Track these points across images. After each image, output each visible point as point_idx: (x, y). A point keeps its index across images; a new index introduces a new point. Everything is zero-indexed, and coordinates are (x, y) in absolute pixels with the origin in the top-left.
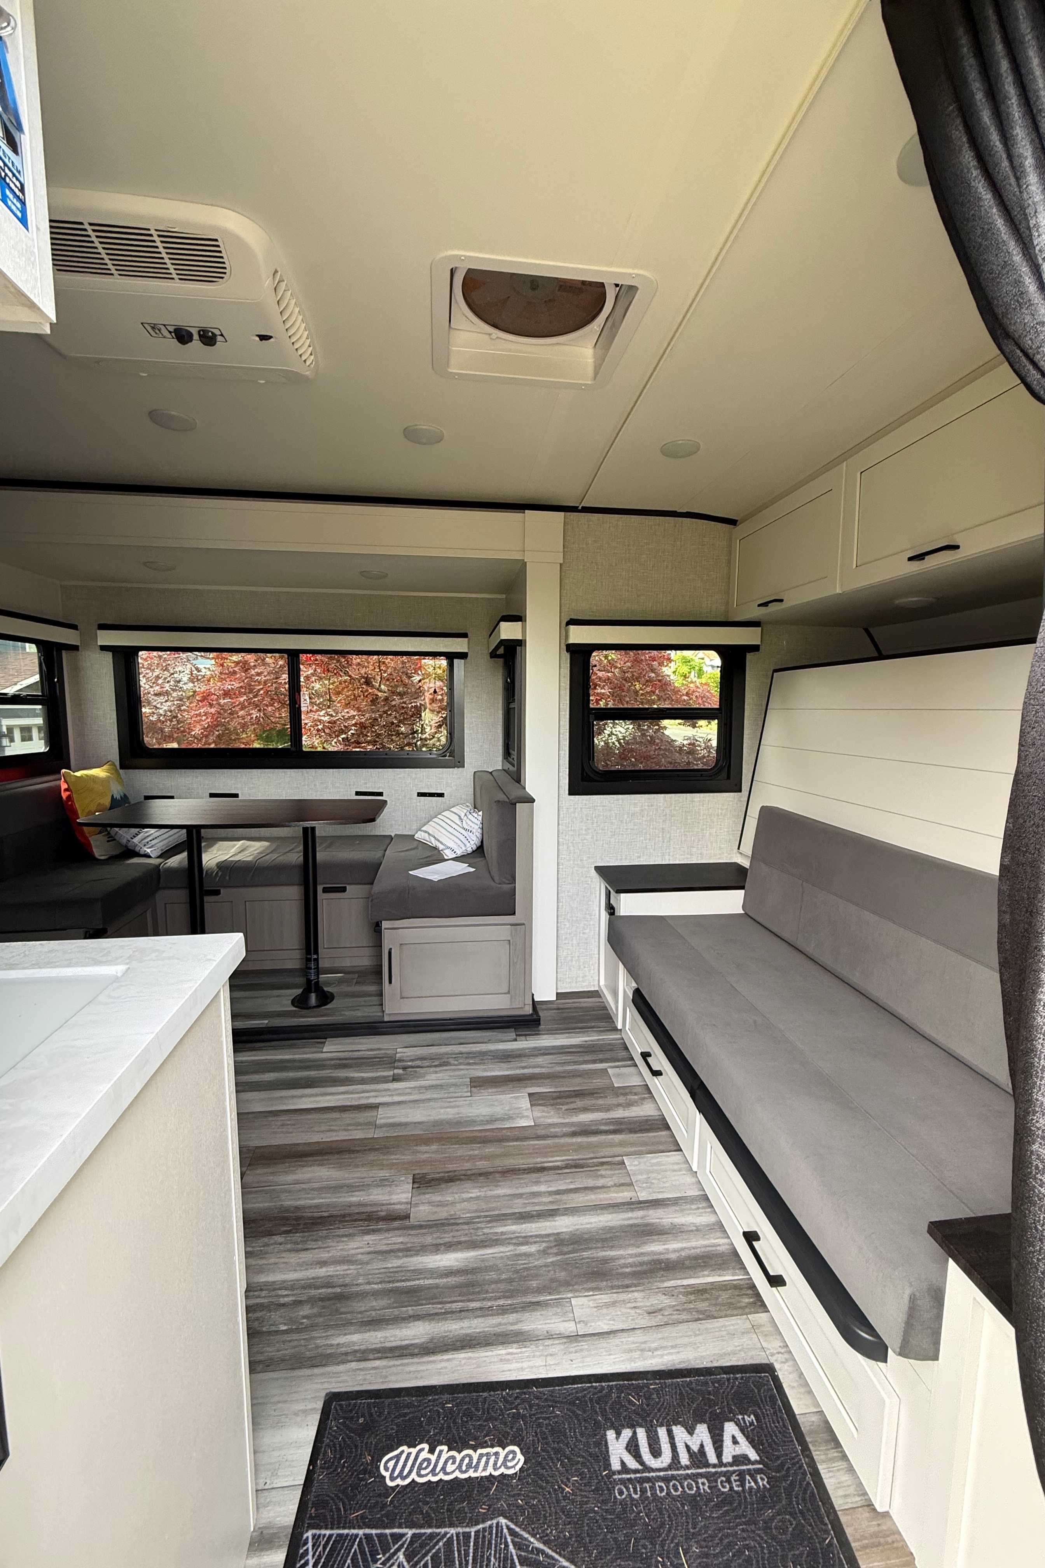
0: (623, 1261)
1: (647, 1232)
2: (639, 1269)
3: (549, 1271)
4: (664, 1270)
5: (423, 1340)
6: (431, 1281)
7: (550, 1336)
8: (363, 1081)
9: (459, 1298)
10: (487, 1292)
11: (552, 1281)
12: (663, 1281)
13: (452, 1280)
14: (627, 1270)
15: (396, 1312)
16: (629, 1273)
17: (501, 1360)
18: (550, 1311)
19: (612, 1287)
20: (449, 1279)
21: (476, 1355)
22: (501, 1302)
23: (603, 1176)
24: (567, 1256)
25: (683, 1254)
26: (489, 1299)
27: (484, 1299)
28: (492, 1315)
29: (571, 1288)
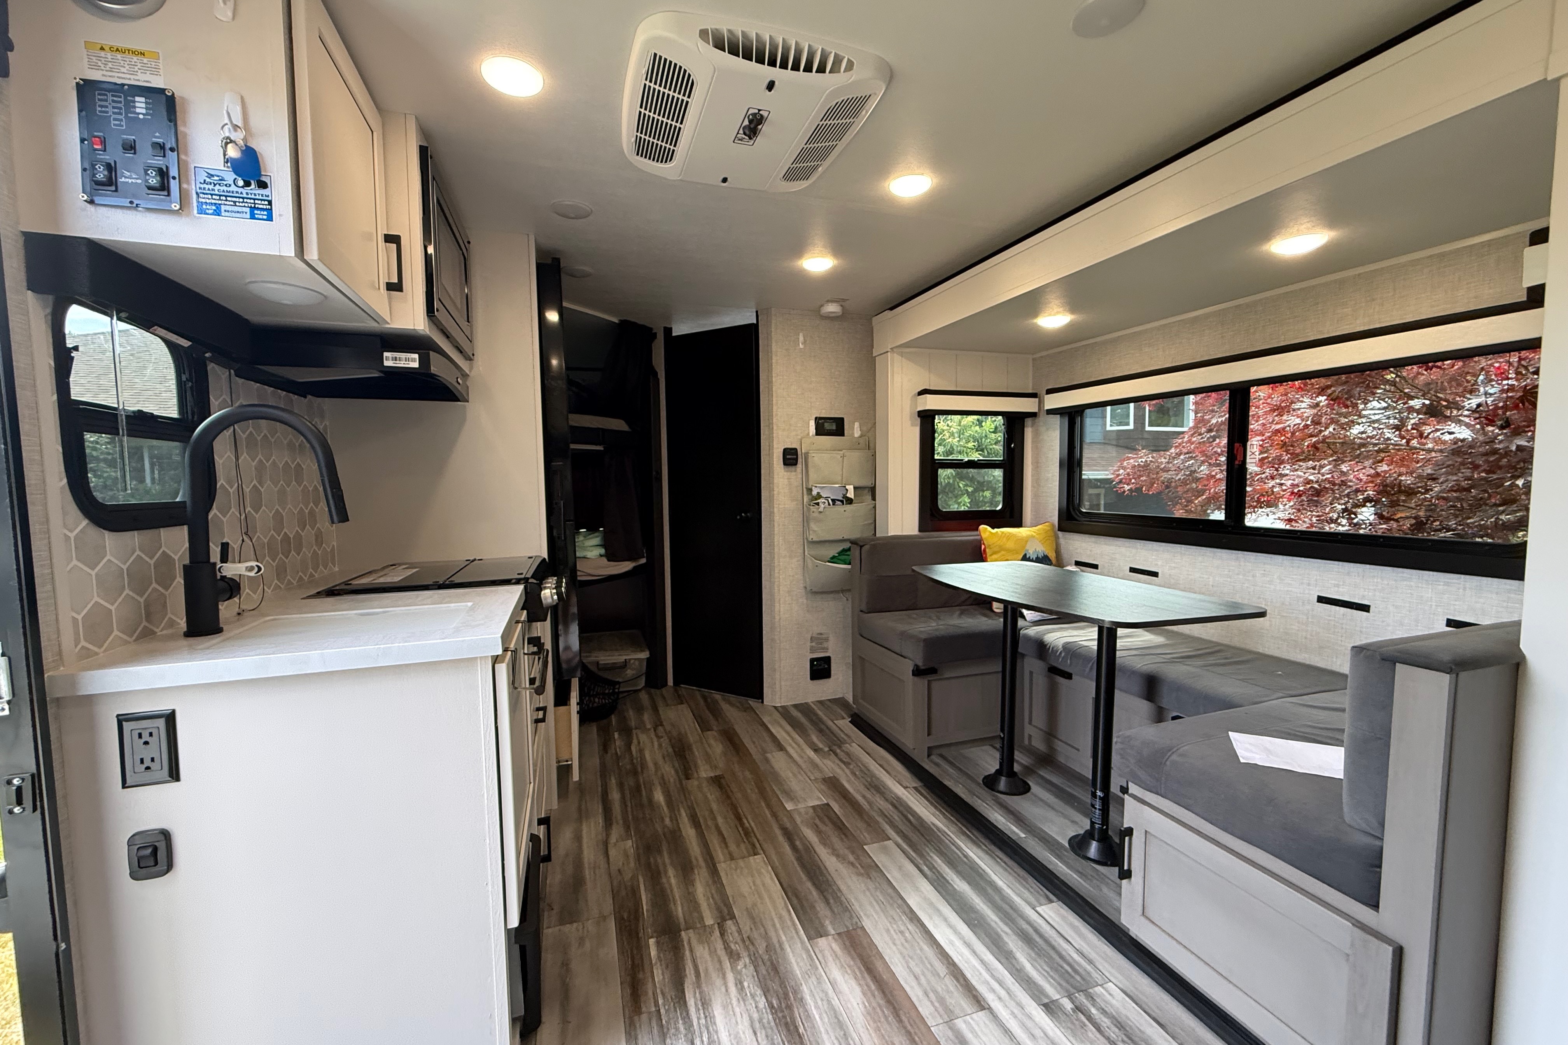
8: (1018, 973)
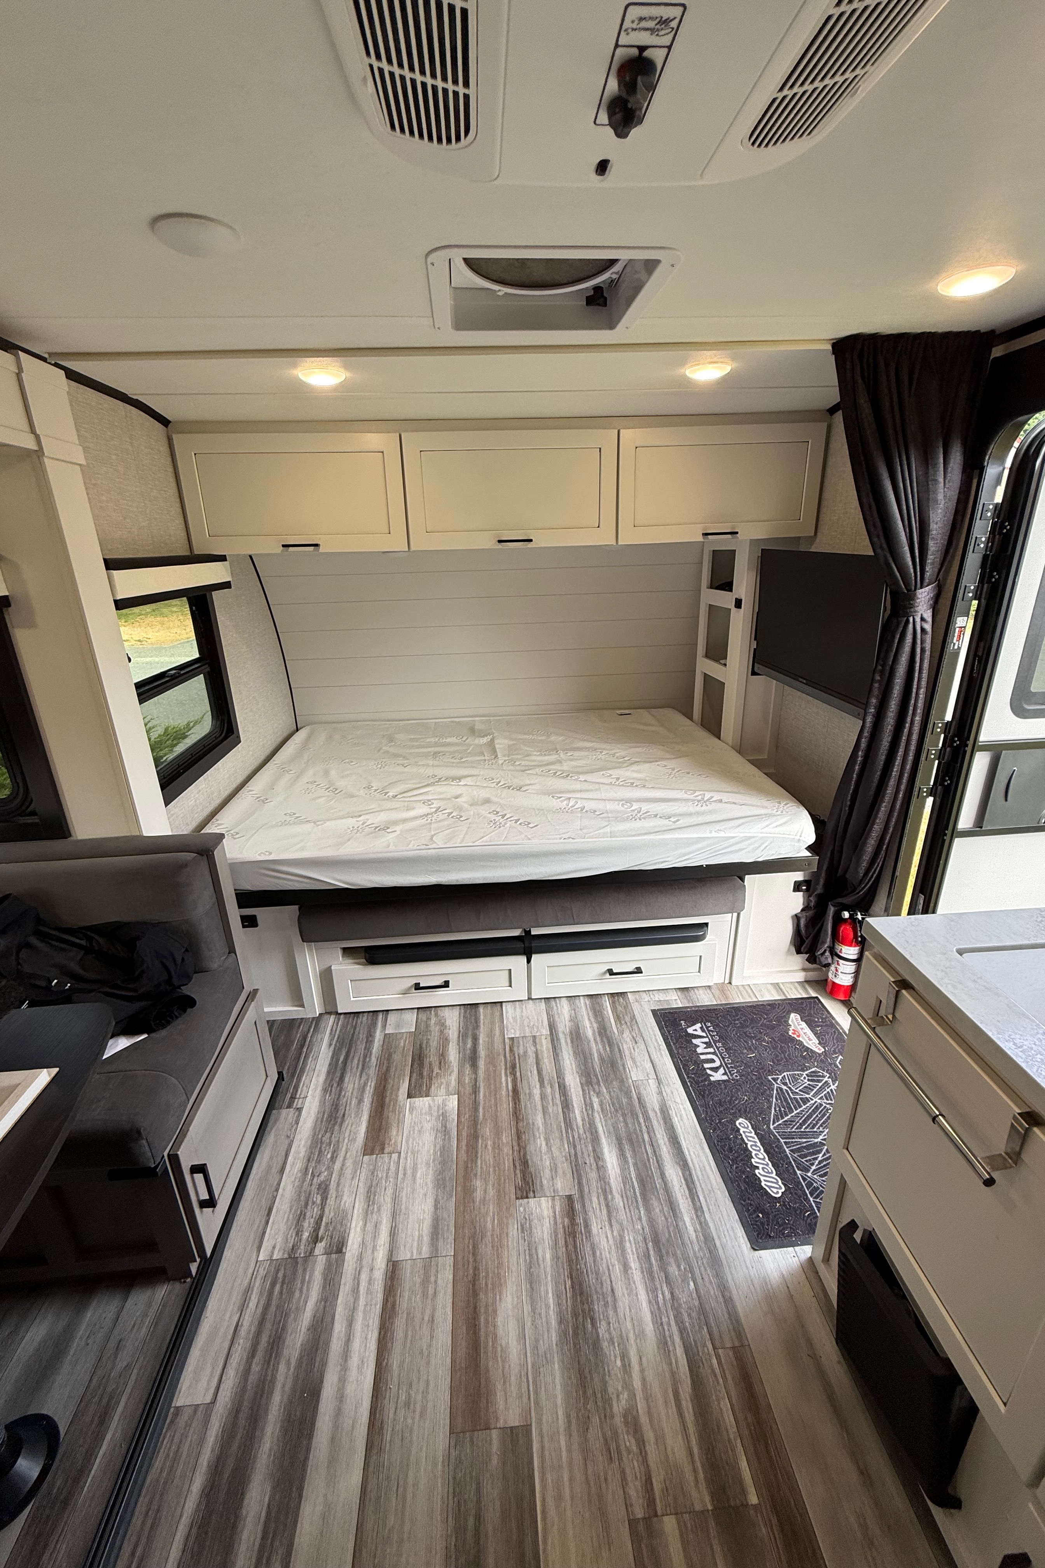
0: (601, 1050)
1: (576, 1036)
2: (606, 1043)
3: (614, 1091)
4: (605, 1031)
5: (679, 1169)
6: (632, 1169)
7: (660, 1093)
9: (643, 1148)
10: (635, 1129)
11: (621, 1090)
12: (614, 1033)
13: (629, 1155)
14: (608, 1049)
15: (661, 1192)
16: (610, 1048)
17: (682, 1120)
18: (644, 1092)
19: (621, 1058)
20: (628, 1156)
21: (681, 1134)
22: (642, 1120)
23: (525, 1052)
24: (600, 1080)
25: (593, 1020)
26: (640, 1127)
27: (641, 1131)
28: (652, 1126)
29: (625, 1080)
